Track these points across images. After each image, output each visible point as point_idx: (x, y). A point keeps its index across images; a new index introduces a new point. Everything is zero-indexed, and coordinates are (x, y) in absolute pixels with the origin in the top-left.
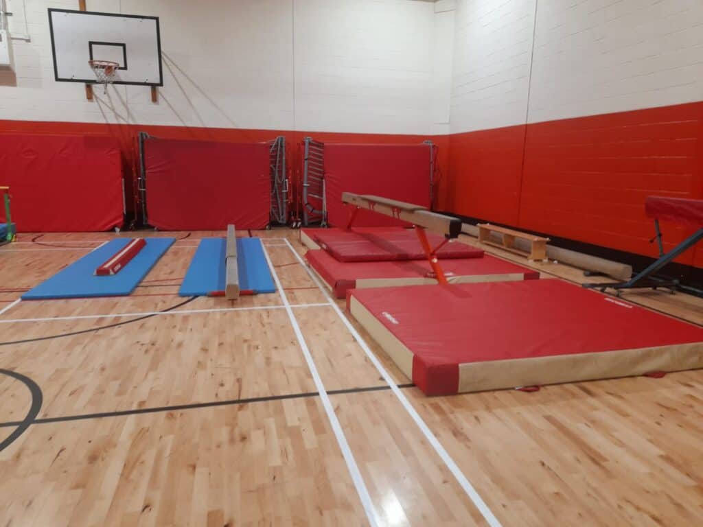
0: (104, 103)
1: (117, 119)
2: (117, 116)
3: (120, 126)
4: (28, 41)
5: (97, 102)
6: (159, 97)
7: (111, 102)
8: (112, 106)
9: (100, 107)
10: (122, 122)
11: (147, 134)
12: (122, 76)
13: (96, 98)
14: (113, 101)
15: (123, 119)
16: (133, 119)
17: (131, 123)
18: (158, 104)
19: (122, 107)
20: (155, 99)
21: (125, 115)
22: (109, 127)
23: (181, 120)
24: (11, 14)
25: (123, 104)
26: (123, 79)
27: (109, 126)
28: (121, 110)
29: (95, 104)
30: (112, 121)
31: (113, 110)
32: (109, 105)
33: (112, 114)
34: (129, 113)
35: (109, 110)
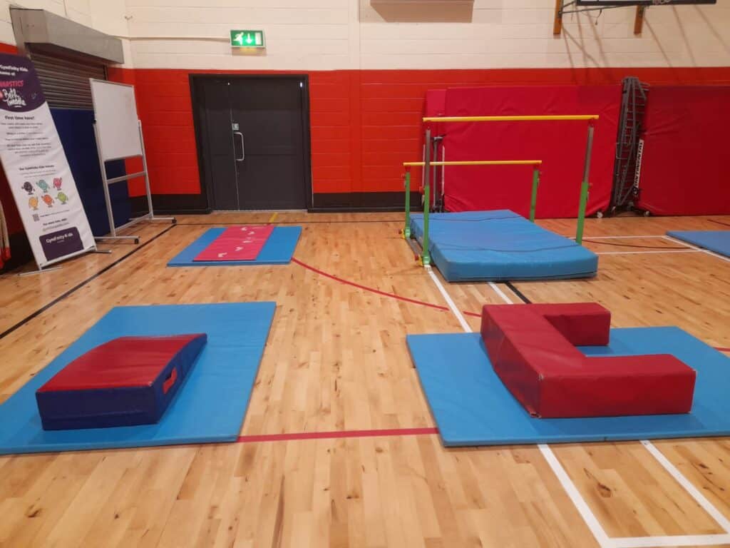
0: (572, 38)
1: (585, 61)
2: (587, 56)
3: (587, 70)
5: (565, 38)
6: (645, 28)
7: (581, 38)
8: (582, 42)
9: (567, 45)
10: (591, 65)
11: (638, 81)
13: (565, 31)
14: (584, 36)
15: (593, 60)
17: (602, 65)
18: (640, 37)
19: (595, 44)
20: (638, 30)
21: (596, 55)
22: (572, 72)
25: (597, 40)
27: (574, 70)
28: (592, 49)
29: (561, 41)
30: (579, 64)
31: (582, 48)
32: (578, 41)
33: (581, 55)
34: (602, 52)
35: (577, 49)
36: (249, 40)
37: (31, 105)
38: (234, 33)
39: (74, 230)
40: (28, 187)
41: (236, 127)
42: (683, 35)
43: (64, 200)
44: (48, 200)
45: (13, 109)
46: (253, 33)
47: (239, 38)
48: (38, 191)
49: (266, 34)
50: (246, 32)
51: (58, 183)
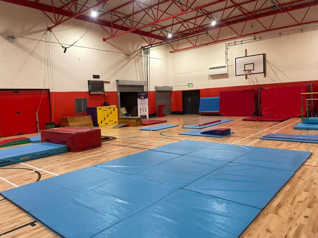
2: (254, 82)
3: (254, 85)
4: (232, 66)
6: (267, 75)
7: (252, 79)
9: (249, 81)
10: (255, 84)
12: (253, 72)
16: (258, 83)
17: (258, 84)
18: (266, 77)
21: (256, 82)
23: (273, 81)
24: (229, 60)
25: (256, 79)
26: (253, 73)
27: (251, 86)
28: (255, 81)
29: (247, 80)
30: (252, 84)
31: (253, 81)
32: (251, 79)
33: (252, 82)
34: (257, 81)
35: (251, 81)
36: (191, 85)
37: (145, 98)
38: (188, 84)
39: (146, 116)
40: (141, 109)
41: (189, 99)
42: (277, 76)
43: (146, 111)
44: (143, 111)
45: (142, 99)
46: (191, 84)
47: (189, 85)
48: (142, 110)
49: (193, 84)
50: (190, 84)
51: (146, 109)
